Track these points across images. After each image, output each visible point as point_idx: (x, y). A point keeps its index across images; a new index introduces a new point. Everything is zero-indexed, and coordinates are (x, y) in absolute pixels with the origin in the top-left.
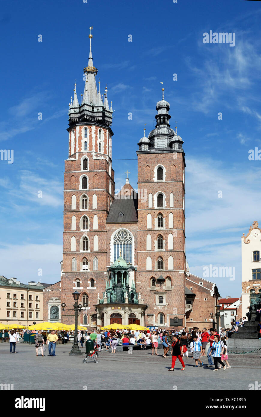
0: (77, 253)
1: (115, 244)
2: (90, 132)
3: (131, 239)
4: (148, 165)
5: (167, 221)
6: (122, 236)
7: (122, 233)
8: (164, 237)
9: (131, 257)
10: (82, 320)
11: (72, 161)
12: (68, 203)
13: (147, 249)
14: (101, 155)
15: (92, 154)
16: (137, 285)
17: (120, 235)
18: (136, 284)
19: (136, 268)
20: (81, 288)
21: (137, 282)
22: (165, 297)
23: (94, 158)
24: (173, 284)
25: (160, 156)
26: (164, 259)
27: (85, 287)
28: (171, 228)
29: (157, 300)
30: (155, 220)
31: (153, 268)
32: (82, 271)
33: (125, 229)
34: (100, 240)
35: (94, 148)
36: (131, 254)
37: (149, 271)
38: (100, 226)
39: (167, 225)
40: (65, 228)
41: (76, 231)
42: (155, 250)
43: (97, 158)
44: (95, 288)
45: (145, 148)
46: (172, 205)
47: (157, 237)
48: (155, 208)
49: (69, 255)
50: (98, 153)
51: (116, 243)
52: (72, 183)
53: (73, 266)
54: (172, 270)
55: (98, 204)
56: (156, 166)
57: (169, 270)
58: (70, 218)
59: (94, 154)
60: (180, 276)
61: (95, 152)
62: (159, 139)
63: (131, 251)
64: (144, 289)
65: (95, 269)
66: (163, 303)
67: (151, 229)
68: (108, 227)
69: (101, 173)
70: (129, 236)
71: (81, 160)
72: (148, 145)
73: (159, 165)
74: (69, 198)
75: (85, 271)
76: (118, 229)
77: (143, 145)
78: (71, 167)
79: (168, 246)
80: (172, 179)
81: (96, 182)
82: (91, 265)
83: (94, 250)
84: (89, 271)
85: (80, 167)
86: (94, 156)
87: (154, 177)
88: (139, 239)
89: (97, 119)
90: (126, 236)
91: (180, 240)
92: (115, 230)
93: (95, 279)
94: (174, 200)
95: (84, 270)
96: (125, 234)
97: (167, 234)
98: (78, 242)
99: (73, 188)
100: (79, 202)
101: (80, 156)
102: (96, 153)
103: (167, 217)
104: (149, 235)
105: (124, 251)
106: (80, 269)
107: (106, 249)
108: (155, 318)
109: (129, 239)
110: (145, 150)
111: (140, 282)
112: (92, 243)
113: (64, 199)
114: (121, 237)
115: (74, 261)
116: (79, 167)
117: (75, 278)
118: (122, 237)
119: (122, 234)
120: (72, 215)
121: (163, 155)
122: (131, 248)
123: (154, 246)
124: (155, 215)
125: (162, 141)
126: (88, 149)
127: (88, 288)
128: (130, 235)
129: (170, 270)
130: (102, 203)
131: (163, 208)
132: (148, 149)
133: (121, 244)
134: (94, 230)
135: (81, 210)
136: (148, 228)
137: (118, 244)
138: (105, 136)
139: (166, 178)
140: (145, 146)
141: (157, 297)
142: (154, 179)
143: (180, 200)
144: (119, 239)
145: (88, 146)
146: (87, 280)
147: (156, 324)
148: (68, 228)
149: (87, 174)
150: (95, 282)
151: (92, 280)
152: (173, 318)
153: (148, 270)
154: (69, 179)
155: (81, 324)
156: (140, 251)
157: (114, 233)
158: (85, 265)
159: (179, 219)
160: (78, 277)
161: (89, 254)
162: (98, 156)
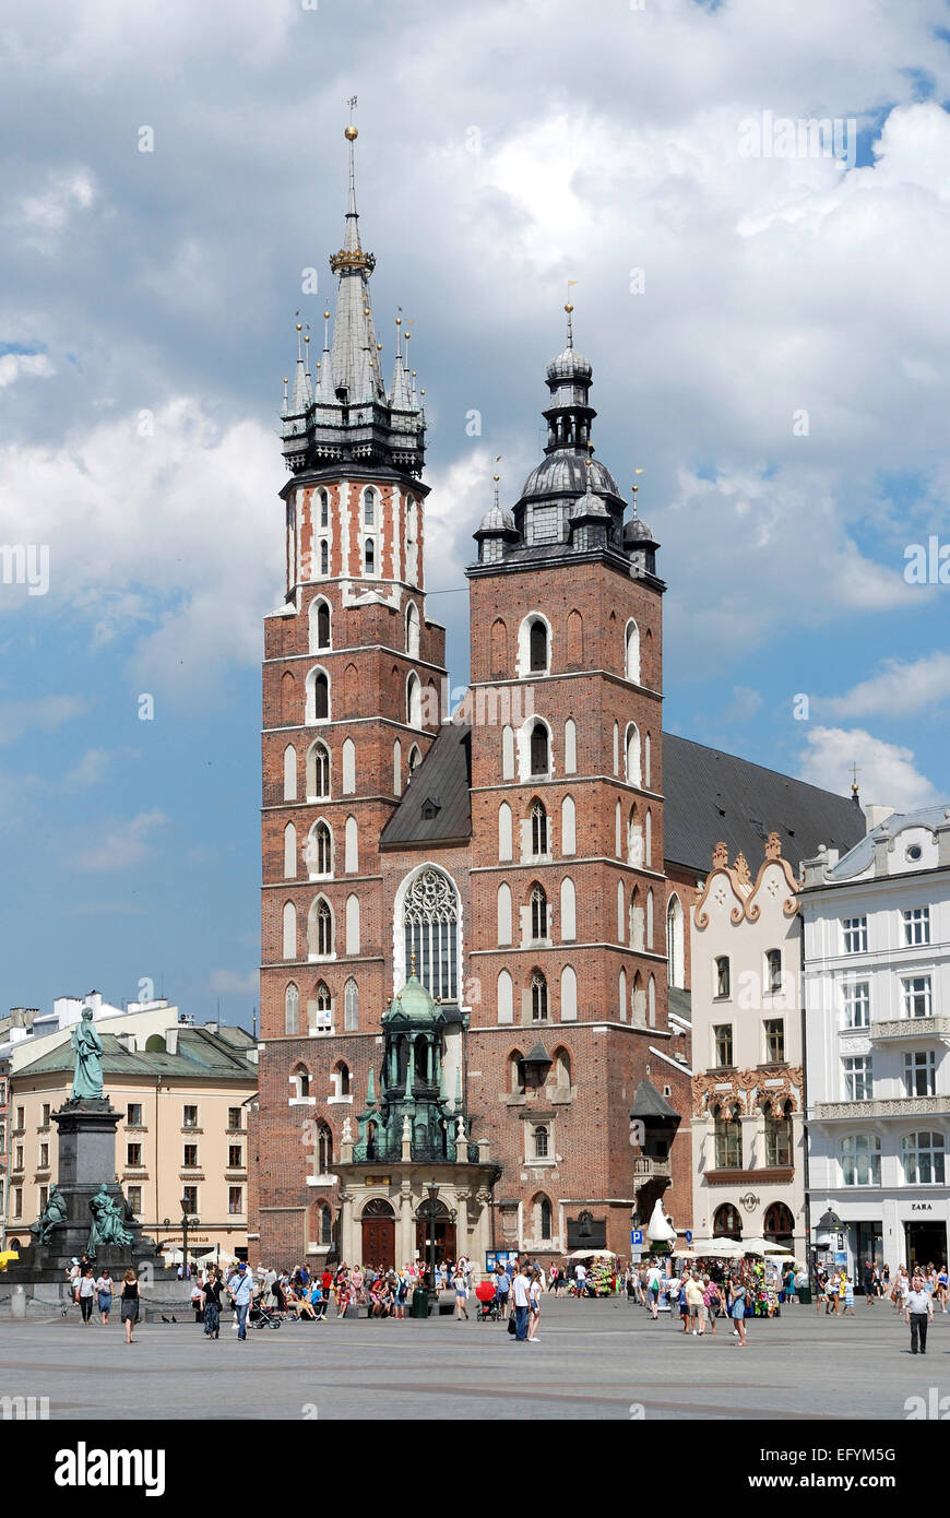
0: (299, 967)
1: (408, 927)
2: (336, 503)
3: (455, 905)
4: (499, 616)
5: (558, 830)
6: (427, 892)
7: (428, 882)
8: (548, 892)
9: (454, 974)
10: (313, 1227)
11: (285, 618)
12: (275, 778)
13: (500, 943)
14: (372, 585)
15: (341, 585)
16: (472, 1081)
17: (423, 890)
18: (466, 1079)
19: (467, 1017)
20: (312, 1101)
21: (469, 1074)
22: (551, 1129)
23: (349, 600)
24: (577, 1078)
25: (536, 580)
26: (548, 977)
27: (322, 1099)
28: (570, 856)
29: (530, 1143)
30: (520, 827)
31: (517, 1016)
32: (314, 1033)
33: (436, 865)
34: (365, 911)
35: (345, 564)
36: (454, 962)
37: (506, 1030)
38: (364, 858)
39: (558, 845)
40: (266, 871)
41: (296, 880)
42: (521, 944)
43: (357, 602)
44: (350, 1099)
45: (494, 551)
46: (570, 766)
47: (528, 895)
48: (522, 782)
49: (278, 975)
50: (361, 581)
51: (412, 921)
52: (286, 699)
53: (290, 1016)
54: (571, 1022)
55: (357, 774)
56: (524, 619)
57: (564, 1022)
58: (278, 833)
59: (345, 586)
60: (596, 1043)
61: (349, 580)
62: (539, 511)
63: (454, 950)
64: (491, 1100)
65: (351, 1026)
66: (546, 1153)
67: (510, 862)
68: (387, 862)
69: (367, 658)
70: (448, 892)
71: (309, 613)
72: (500, 540)
73: (532, 613)
74: (275, 756)
75: (324, 1034)
76: (415, 866)
77: (485, 541)
78: (283, 639)
79: (559, 927)
80: (571, 667)
81: (352, 693)
82: (339, 1013)
83: (348, 952)
84: (332, 1033)
85: (306, 640)
86: (345, 592)
87: (518, 662)
88: (474, 901)
89: (359, 451)
90: (441, 891)
91: (594, 900)
92: (408, 870)
93: (350, 1065)
94: (579, 746)
95: (321, 1029)
96: (437, 886)
97: (558, 880)
98: (302, 922)
99: (287, 718)
100: (304, 773)
101: (306, 600)
102: (353, 580)
103: (558, 812)
104: (505, 886)
105: (436, 951)
106: (308, 1027)
107: (380, 945)
108: (524, 1217)
109: (449, 904)
110: (493, 558)
111: (479, 1073)
112: (342, 927)
113: (264, 762)
114: (425, 899)
115: (292, 995)
116: (303, 639)
117: (294, 1064)
118: (428, 897)
119: (427, 886)
120: (286, 821)
121: (545, 575)
122: (454, 938)
123: (521, 930)
124: (523, 808)
125: (548, 516)
126: (330, 569)
127: (331, 1100)
128: (452, 889)
129: (568, 1022)
130: (369, 771)
131: (546, 781)
132: (500, 554)
133: (426, 926)
134: (349, 875)
135: (312, 799)
136: (501, 858)
137: (417, 927)
138: (388, 510)
139: (552, 660)
140: (494, 542)
141: (529, 1129)
142: (517, 668)
143: (595, 744)
144: (419, 904)
145: (330, 558)
146: (327, 1069)
147: (527, 1241)
148: (274, 872)
149: (325, 665)
150: (351, 1076)
151: (343, 1069)
152: (575, 1213)
153: (501, 1025)
154: (275, 686)
155: (310, 1243)
156: (480, 949)
157: (404, 884)
158: (325, 1011)
159: (591, 821)
160: (301, 1060)
161: (332, 968)
162: (363, 590)
